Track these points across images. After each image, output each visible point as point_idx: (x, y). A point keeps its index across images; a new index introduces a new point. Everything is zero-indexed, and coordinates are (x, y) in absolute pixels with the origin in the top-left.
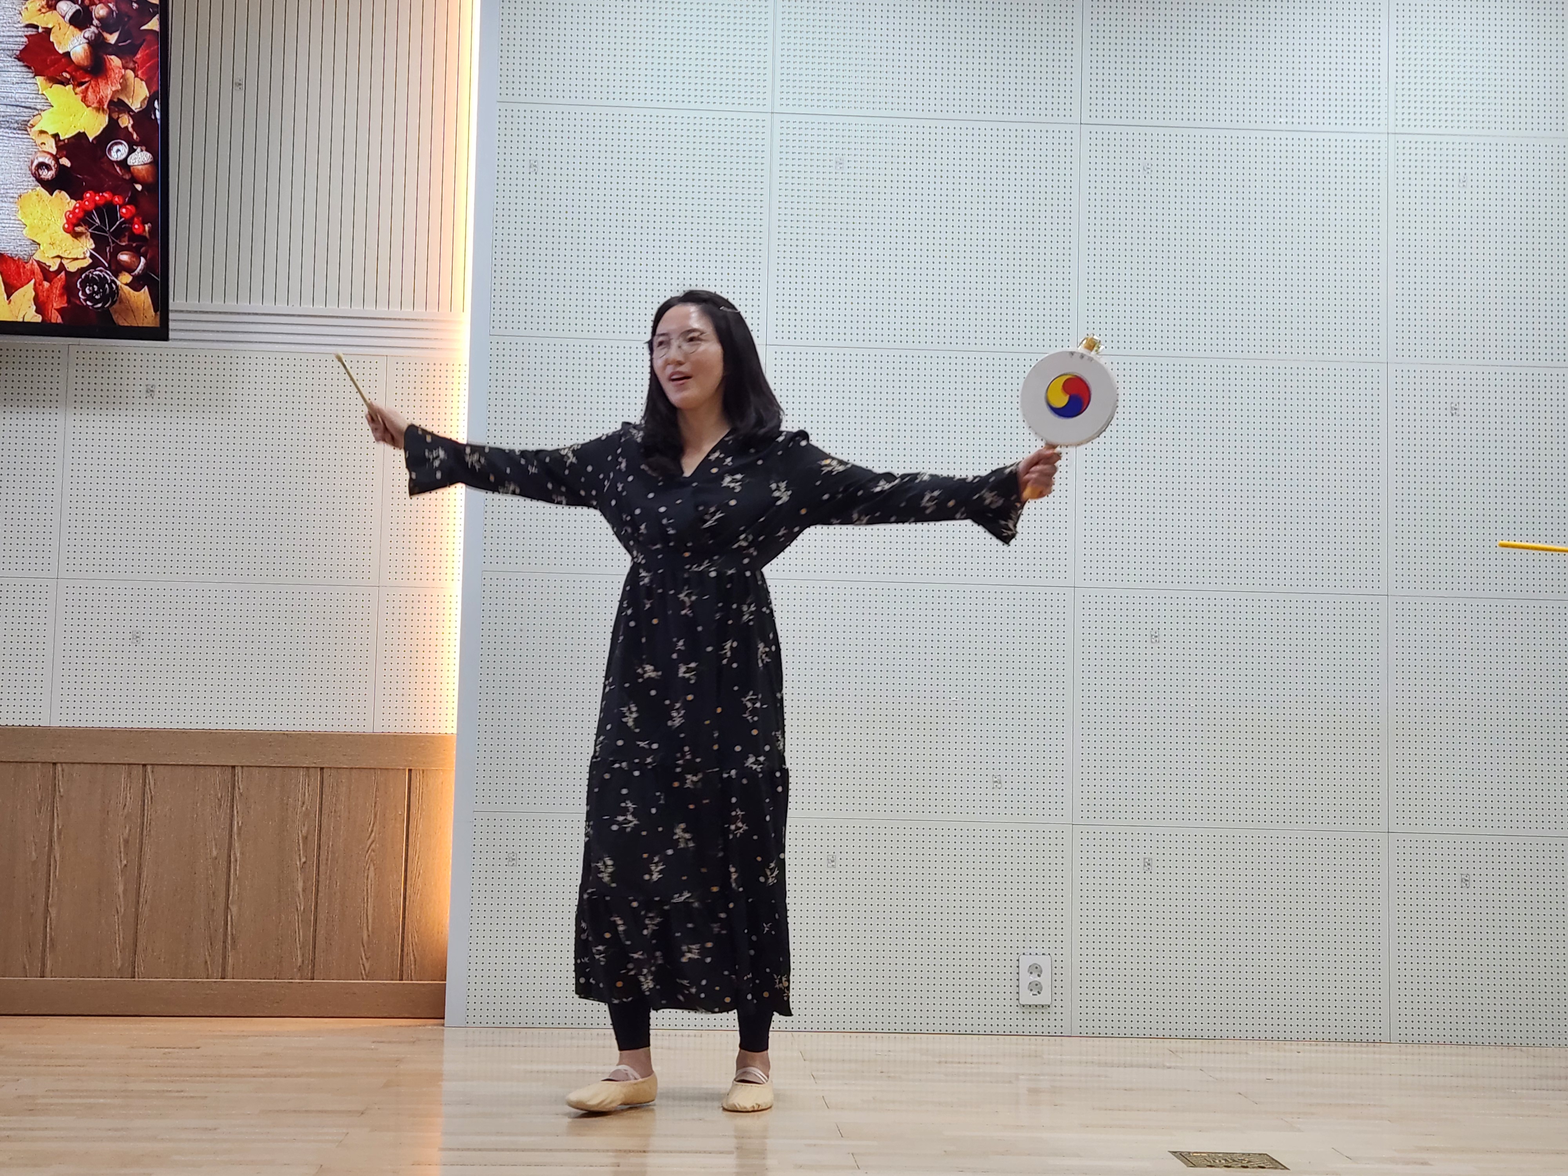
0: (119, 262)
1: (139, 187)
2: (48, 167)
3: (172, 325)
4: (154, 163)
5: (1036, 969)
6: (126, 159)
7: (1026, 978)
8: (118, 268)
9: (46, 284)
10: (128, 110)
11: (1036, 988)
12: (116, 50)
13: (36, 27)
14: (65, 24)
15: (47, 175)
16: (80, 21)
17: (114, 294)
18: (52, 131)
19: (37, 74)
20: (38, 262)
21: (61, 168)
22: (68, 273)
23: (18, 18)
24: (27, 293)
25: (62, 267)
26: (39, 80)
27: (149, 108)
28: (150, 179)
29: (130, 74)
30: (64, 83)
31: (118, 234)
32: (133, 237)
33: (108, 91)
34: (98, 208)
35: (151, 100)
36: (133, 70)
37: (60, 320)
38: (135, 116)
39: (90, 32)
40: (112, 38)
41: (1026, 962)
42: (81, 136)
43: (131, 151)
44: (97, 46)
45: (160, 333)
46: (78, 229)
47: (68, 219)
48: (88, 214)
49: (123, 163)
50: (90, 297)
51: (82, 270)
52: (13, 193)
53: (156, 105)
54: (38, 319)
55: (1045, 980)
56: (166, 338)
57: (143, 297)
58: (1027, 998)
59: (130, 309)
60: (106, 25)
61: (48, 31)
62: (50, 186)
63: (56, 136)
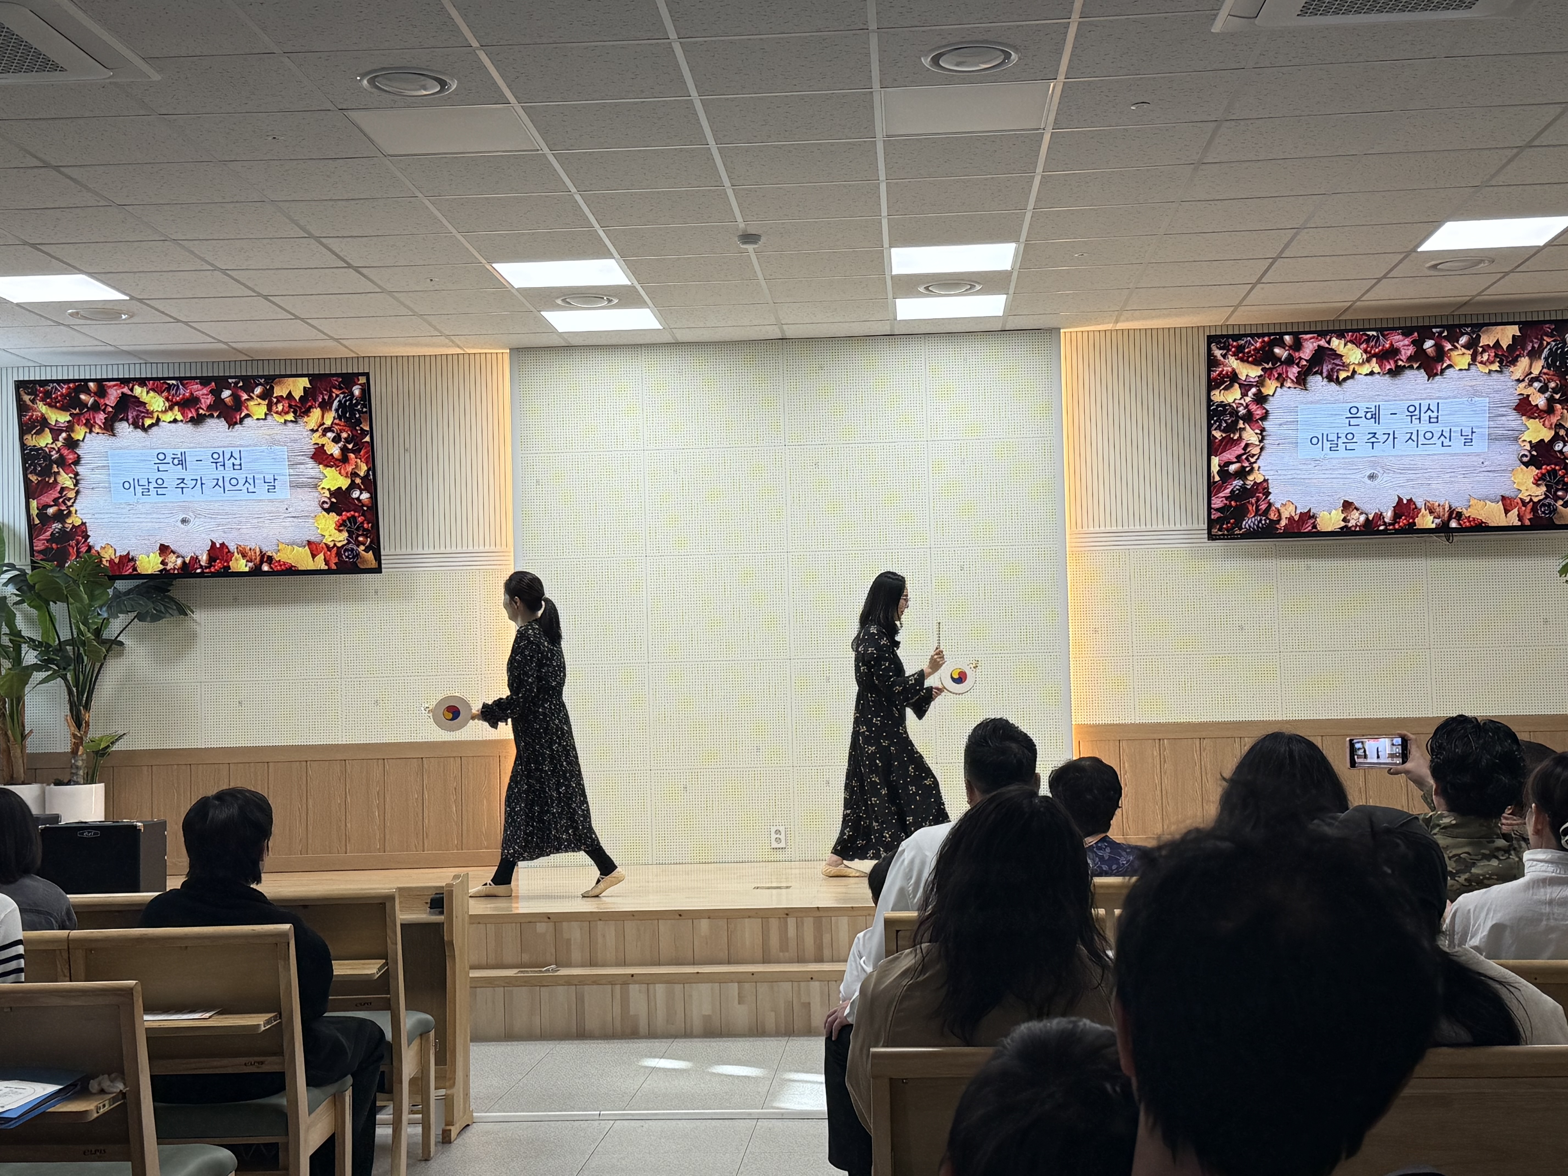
0: (359, 541)
1: (365, 508)
2: (327, 503)
3: (383, 566)
4: (371, 497)
5: (778, 832)
6: (359, 497)
7: (774, 836)
8: (359, 544)
9: (329, 553)
10: (358, 475)
11: (778, 840)
12: (352, 451)
13: (318, 444)
14: (330, 441)
15: (326, 506)
16: (336, 440)
17: (358, 555)
18: (327, 487)
19: (320, 464)
20: (326, 544)
21: (332, 503)
22: (338, 548)
23: (310, 441)
24: (321, 557)
25: (335, 545)
26: (321, 466)
27: (367, 475)
28: (370, 505)
29: (359, 461)
30: (331, 467)
31: (358, 529)
32: (365, 530)
33: (350, 469)
34: (348, 518)
35: (369, 470)
36: (360, 459)
37: (335, 568)
38: (362, 478)
39: (341, 444)
40: (350, 446)
41: (773, 829)
42: (340, 488)
43: (361, 493)
44: (344, 450)
45: (378, 570)
46: (341, 528)
47: (336, 525)
48: (344, 521)
49: (358, 499)
50: (347, 557)
51: (343, 546)
52: (313, 515)
53: (371, 473)
54: (326, 568)
55: (782, 837)
56: (381, 572)
57: (370, 555)
58: (775, 845)
59: (364, 561)
60: (348, 441)
61: (323, 445)
62: (328, 511)
63: (329, 489)
